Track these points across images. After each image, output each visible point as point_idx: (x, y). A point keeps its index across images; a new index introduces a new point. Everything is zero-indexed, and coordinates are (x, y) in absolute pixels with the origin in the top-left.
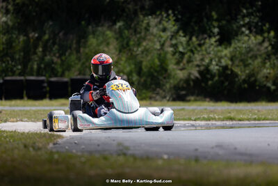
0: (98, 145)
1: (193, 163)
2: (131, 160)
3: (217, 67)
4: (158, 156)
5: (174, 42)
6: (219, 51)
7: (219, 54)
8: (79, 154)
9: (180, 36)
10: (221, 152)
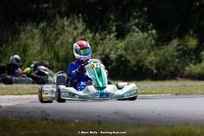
0: (28, 113)
1: (97, 125)
2: (52, 123)
3: (115, 56)
4: (71, 120)
5: (83, 37)
6: (116, 44)
7: (116, 46)
8: (13, 119)
9: (88, 33)
10: (117, 118)
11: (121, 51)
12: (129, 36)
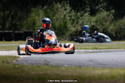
0: (36, 61)
1: (78, 68)
2: (51, 67)
4: (63, 65)
5: (70, 15)
7: (90, 20)
8: (27, 65)
9: (73, 12)
10: (91, 63)
11: (93, 23)
12: (98, 14)
